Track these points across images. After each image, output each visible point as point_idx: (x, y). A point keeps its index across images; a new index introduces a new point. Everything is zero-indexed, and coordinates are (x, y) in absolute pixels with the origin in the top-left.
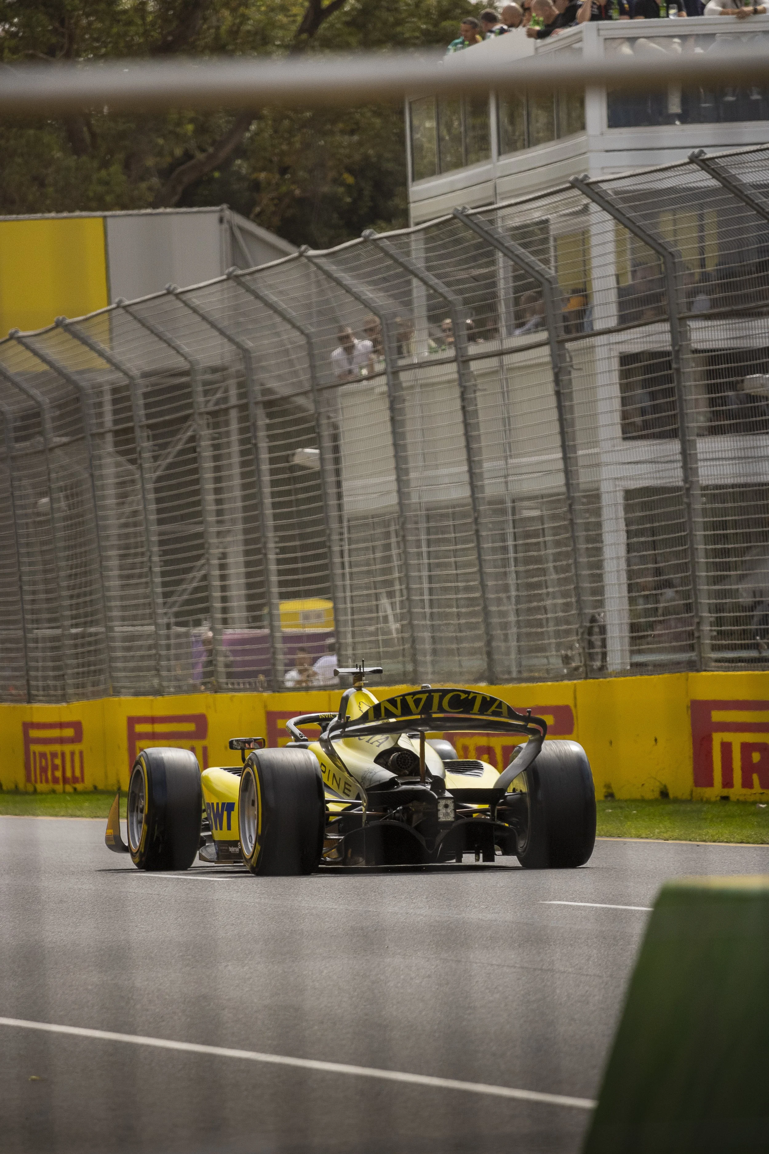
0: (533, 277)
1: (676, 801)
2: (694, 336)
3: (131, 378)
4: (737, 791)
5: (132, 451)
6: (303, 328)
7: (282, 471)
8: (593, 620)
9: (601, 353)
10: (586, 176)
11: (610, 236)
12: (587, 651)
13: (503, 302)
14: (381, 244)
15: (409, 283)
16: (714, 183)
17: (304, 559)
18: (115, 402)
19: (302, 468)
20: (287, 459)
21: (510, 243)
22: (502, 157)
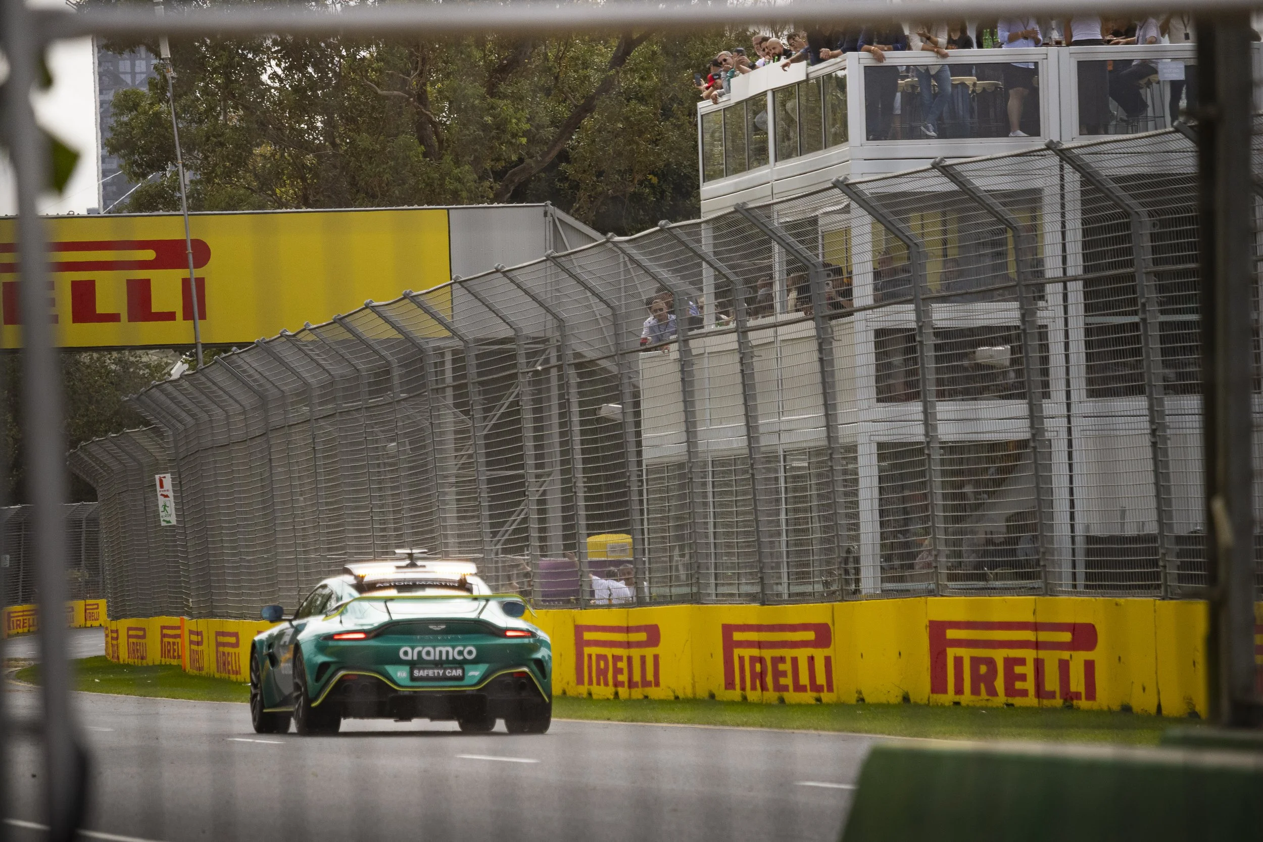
0: (802, 262)
1: (917, 705)
2: (935, 316)
3: (465, 342)
4: (967, 698)
5: (465, 404)
6: (609, 301)
7: (590, 422)
8: (848, 551)
9: (859, 326)
10: (846, 178)
11: (868, 229)
12: (843, 577)
13: (778, 283)
14: (674, 232)
15: (700, 265)
16: (954, 187)
17: (609, 497)
18: (454, 361)
19: (606, 419)
20: (594, 412)
21: (783, 233)
22: (778, 163)
